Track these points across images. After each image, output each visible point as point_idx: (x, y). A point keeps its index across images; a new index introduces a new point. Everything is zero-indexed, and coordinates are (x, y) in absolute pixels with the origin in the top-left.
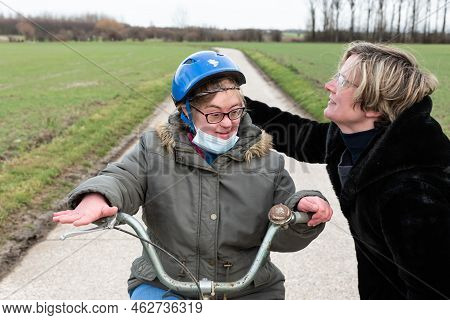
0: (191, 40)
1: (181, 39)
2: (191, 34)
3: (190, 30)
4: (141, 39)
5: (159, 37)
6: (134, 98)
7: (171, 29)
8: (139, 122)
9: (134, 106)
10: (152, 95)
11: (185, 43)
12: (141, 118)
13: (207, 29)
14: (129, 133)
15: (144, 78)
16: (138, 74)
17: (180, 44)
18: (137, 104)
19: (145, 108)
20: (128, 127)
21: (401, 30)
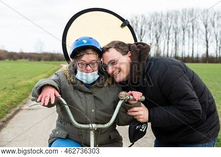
0: (46, 60)
1: (39, 60)
2: (46, 57)
3: (45, 54)
4: (15, 59)
5: (26, 58)
6: (15, 89)
7: (34, 54)
8: (21, 101)
9: (17, 93)
10: (27, 87)
11: (42, 62)
12: (22, 99)
13: (55, 54)
14: (15, 107)
15: (19, 80)
16: (15, 78)
17: (40, 62)
18: (18, 92)
19: (23, 94)
20: (14, 104)
21: (169, 55)
